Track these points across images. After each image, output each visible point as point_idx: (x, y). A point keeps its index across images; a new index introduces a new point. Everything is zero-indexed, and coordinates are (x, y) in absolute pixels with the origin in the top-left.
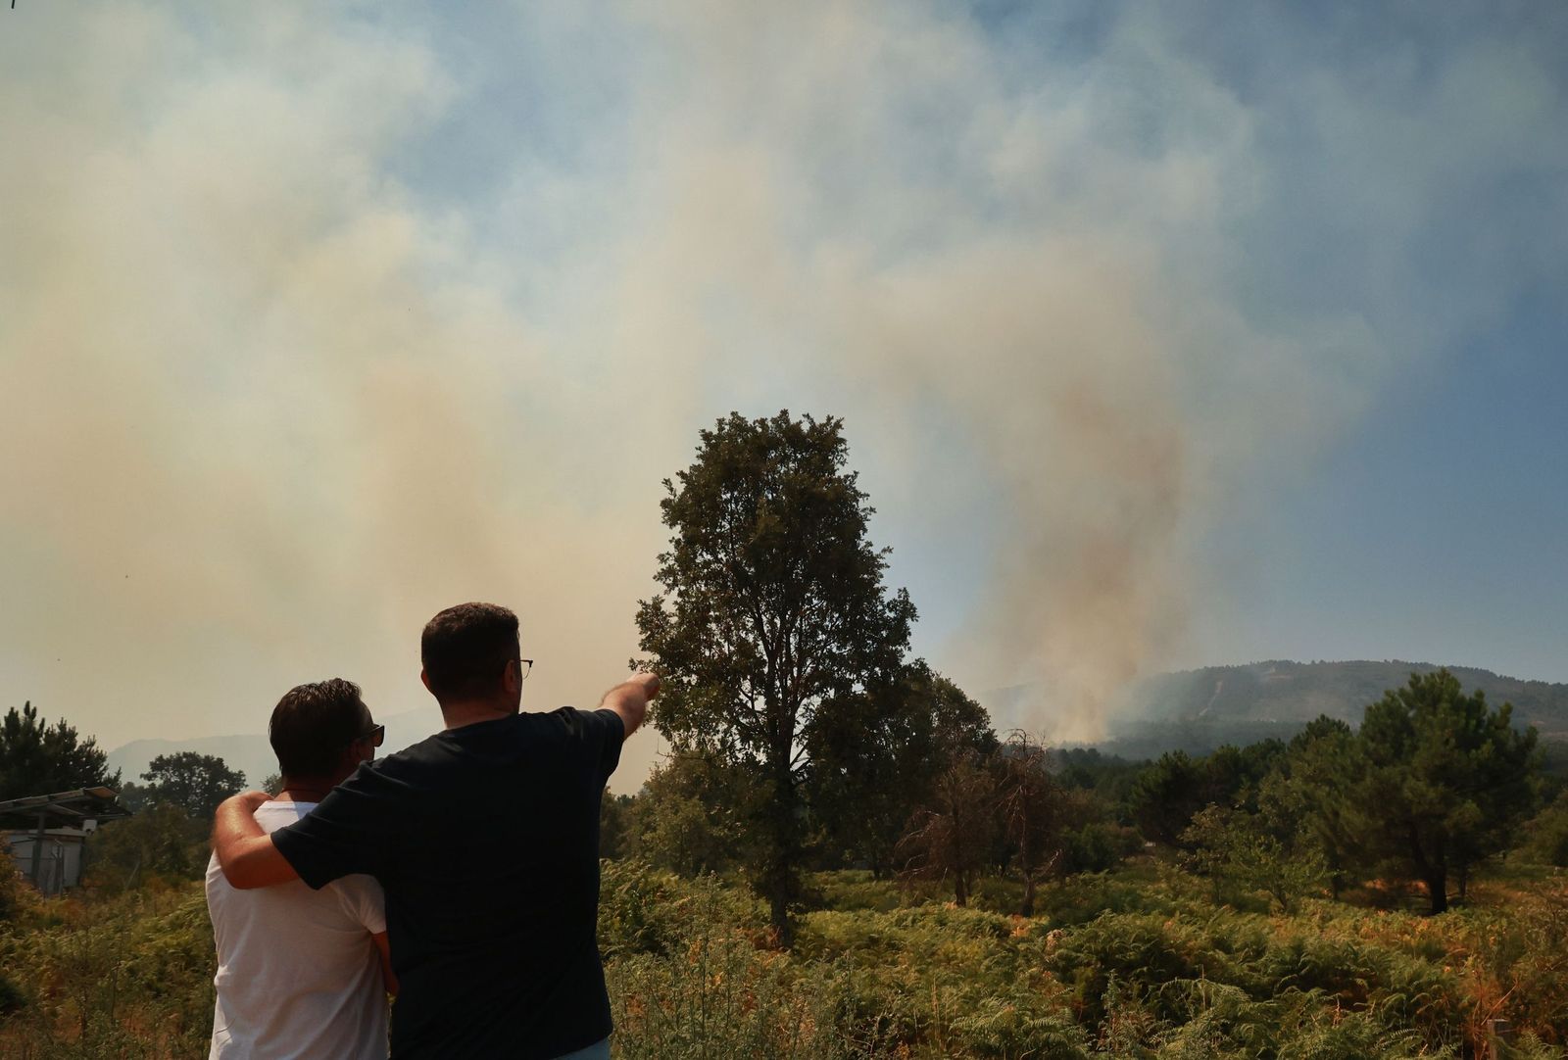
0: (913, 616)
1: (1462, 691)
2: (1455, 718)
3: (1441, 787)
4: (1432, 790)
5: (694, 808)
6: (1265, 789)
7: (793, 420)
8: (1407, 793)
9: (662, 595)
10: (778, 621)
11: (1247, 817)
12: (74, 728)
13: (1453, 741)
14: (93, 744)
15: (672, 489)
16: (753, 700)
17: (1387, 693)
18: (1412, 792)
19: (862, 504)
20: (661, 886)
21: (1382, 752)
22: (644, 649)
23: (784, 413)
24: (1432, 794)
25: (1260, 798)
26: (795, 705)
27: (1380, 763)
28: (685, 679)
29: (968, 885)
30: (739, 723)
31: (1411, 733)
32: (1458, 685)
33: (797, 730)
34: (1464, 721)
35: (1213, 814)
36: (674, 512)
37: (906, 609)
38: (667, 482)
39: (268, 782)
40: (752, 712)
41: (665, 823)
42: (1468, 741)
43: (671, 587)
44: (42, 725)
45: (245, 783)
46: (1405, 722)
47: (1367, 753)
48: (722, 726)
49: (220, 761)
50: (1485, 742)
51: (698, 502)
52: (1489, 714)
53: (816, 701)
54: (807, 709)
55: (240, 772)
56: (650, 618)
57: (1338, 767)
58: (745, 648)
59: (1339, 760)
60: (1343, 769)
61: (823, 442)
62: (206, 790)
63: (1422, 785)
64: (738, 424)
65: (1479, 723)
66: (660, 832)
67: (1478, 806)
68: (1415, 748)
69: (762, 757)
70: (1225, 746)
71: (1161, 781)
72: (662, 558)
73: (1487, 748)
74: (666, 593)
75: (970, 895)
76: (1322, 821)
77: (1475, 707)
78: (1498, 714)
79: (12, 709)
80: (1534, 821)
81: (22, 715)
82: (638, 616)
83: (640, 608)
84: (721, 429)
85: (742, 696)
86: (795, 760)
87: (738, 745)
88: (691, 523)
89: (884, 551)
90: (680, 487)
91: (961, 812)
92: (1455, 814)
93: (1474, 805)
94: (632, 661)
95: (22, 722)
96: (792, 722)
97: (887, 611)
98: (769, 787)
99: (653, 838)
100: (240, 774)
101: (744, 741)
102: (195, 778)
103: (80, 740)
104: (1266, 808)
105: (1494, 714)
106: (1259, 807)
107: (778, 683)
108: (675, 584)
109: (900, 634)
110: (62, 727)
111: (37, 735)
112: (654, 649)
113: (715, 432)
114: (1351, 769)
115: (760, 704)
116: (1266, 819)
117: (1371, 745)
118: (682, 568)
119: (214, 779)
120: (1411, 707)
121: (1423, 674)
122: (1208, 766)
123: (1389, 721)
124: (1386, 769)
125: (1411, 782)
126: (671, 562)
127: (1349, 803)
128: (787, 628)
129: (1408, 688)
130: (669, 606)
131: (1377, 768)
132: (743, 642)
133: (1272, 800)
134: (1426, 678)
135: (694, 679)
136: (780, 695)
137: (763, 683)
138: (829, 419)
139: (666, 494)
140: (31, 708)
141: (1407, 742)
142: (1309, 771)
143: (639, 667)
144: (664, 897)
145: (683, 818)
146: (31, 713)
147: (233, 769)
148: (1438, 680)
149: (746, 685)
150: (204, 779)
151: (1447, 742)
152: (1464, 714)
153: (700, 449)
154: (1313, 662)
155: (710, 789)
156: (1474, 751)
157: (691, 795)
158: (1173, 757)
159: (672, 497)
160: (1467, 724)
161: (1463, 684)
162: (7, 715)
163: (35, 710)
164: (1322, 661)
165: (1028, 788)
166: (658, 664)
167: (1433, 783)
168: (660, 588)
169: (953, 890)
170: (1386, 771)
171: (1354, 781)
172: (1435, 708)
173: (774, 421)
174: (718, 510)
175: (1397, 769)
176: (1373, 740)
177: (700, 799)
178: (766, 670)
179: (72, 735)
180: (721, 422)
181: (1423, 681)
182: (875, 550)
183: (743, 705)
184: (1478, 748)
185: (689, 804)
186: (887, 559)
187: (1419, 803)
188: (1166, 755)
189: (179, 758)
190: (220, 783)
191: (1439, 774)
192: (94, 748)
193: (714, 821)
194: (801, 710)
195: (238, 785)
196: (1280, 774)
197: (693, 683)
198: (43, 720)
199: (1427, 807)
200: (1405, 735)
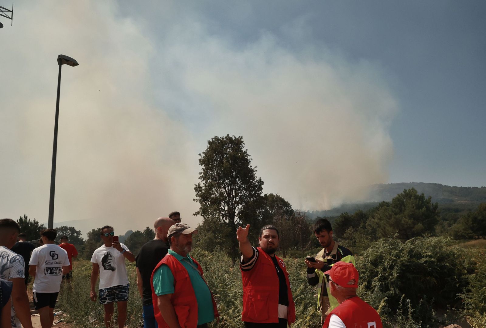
0: (263, 184)
1: (417, 194)
2: (416, 201)
3: (412, 220)
4: (410, 221)
5: (210, 235)
6: (368, 222)
7: (230, 136)
8: (403, 222)
9: (200, 182)
10: (229, 188)
11: (363, 230)
12: (38, 221)
13: (415, 207)
14: (43, 225)
15: (201, 156)
16: (224, 207)
17: (398, 195)
18: (404, 221)
19: (249, 158)
20: (204, 254)
21: (397, 211)
22: (197, 196)
23: (228, 135)
24: (410, 222)
25: (366, 225)
26: (235, 208)
27: (396, 214)
28: (207, 203)
29: (286, 252)
30: (221, 213)
31: (404, 206)
32: (416, 192)
33: (236, 214)
34: (418, 202)
35: (351, 230)
36: (202, 162)
37: (261, 182)
38: (200, 154)
39: (88, 233)
40: (224, 210)
41: (203, 238)
42: (419, 207)
43: (202, 181)
44: (29, 221)
45: (81, 234)
46: (403, 202)
47: (393, 211)
48: (217, 214)
49: (74, 228)
50: (423, 207)
51: (208, 159)
52: (425, 199)
53: (241, 206)
54: (238, 208)
55: (79, 231)
56: (198, 188)
57: (385, 216)
58: (221, 194)
59: (385, 214)
60: (387, 216)
61: (238, 142)
62: (71, 236)
63: (407, 220)
64: (216, 138)
65: (423, 202)
66: (201, 242)
67: (422, 225)
68: (405, 209)
69: (227, 221)
70: (359, 210)
71: (341, 221)
72: (200, 173)
73: (424, 209)
74: (201, 182)
75: (287, 255)
76: (382, 230)
77: (422, 198)
78: (428, 199)
79: (21, 217)
80: (451, 227)
81: (23, 218)
82: (195, 188)
83: (195, 186)
84: (212, 140)
85: (222, 207)
86: (236, 222)
87: (221, 218)
88: (207, 165)
89: (255, 167)
90: (203, 155)
91: (283, 233)
92: (416, 227)
93: (421, 224)
94: (194, 199)
95: (24, 220)
96: (235, 212)
97: (256, 183)
98: (230, 229)
99: (199, 243)
100: (80, 231)
101: (223, 218)
102: (67, 233)
103: (40, 224)
104: (368, 227)
105: (427, 199)
106: (366, 227)
107: (230, 203)
108: (204, 180)
109: (261, 189)
110: (34, 221)
111: (28, 223)
112: (199, 196)
113: (211, 141)
114: (388, 216)
115: (226, 208)
116: (368, 231)
117: (394, 209)
118: (205, 176)
119: (72, 233)
120: (404, 198)
121: (407, 189)
122: (354, 216)
123: (398, 203)
124: (397, 215)
125: (404, 219)
126: (202, 175)
127: (388, 225)
128: (232, 189)
129: (403, 193)
130: (202, 185)
131: (395, 215)
132: (221, 192)
133: (370, 225)
134: (408, 190)
135: (209, 203)
136: (231, 206)
137: (226, 203)
138: (239, 136)
139: (200, 158)
140: (26, 216)
141: (403, 208)
142: (379, 217)
143: (196, 201)
144: (205, 257)
145: (207, 238)
146: (26, 218)
147: (77, 230)
148: (411, 191)
149: (223, 204)
150: (69, 233)
151: (413, 207)
152: (418, 200)
153: (208, 146)
154: (389, 184)
155: (215, 230)
156: (420, 210)
157: (209, 231)
158: (344, 214)
159: (201, 158)
160: (419, 202)
161: (418, 192)
162: (20, 218)
163: (27, 217)
164: (391, 183)
165: (301, 225)
166: (200, 200)
167: (410, 219)
168: (200, 181)
169: (282, 254)
170: (397, 216)
171: (389, 219)
172: (410, 198)
173: (226, 137)
174: (213, 161)
175: (400, 216)
176: (394, 208)
177: (212, 232)
178: (227, 199)
179: (37, 223)
180: (212, 139)
181: (407, 191)
182: (253, 168)
183: (222, 209)
184: (422, 209)
185: (209, 234)
186: (256, 169)
187: (406, 224)
188: (342, 214)
189: (62, 228)
190: (74, 234)
191: (411, 216)
192: (44, 226)
193: (216, 238)
194: (237, 209)
195: (79, 234)
196: (372, 218)
197: (209, 204)
198: (29, 219)
199: (408, 225)
200: (402, 206)
